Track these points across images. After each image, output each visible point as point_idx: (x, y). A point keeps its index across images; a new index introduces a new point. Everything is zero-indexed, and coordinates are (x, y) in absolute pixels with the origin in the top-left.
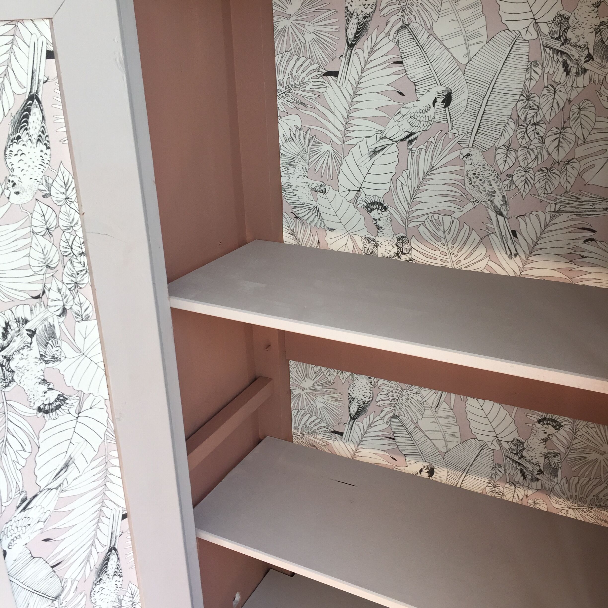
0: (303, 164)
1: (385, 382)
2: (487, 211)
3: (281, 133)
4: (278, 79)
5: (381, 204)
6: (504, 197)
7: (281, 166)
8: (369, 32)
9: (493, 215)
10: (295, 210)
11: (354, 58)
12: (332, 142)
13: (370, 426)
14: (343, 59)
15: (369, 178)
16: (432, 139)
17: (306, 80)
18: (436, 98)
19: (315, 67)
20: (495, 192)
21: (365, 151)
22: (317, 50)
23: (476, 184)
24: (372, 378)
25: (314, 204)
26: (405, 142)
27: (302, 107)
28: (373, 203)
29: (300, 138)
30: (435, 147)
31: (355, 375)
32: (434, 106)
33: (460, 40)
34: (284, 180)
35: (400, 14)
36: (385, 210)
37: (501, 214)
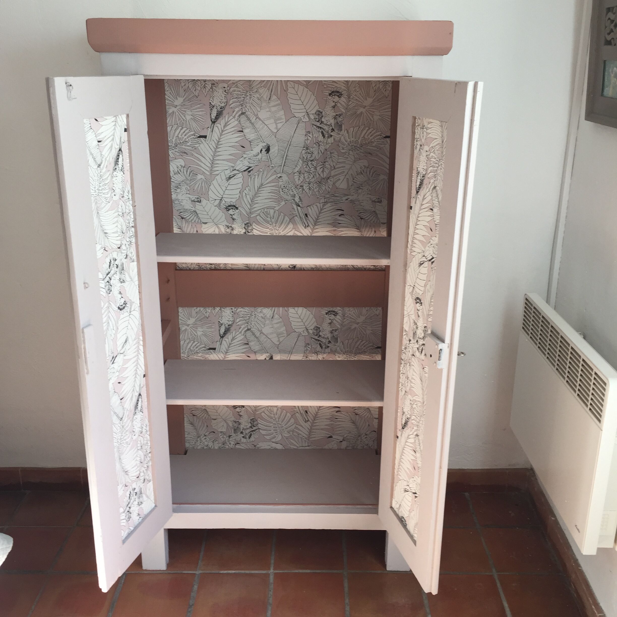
0: (186, 186)
1: (241, 310)
2: (292, 205)
3: (171, 169)
4: (169, 139)
5: (234, 206)
6: (300, 197)
7: (172, 188)
8: (224, 116)
9: (295, 206)
10: (181, 214)
11: (215, 128)
12: (203, 173)
13: (233, 339)
14: (209, 129)
15: (227, 192)
16: (261, 170)
17: (187, 140)
18: (262, 149)
19: (192, 133)
20: (295, 195)
21: (224, 178)
22: (194, 125)
23: (286, 191)
24: (233, 308)
25: (193, 209)
26: (247, 172)
27: (185, 154)
28: (229, 206)
29: (183, 172)
30: (263, 173)
31: (223, 309)
32: (261, 153)
33: (272, 121)
34: (174, 196)
35: (240, 107)
36: (237, 209)
37: (299, 206)
